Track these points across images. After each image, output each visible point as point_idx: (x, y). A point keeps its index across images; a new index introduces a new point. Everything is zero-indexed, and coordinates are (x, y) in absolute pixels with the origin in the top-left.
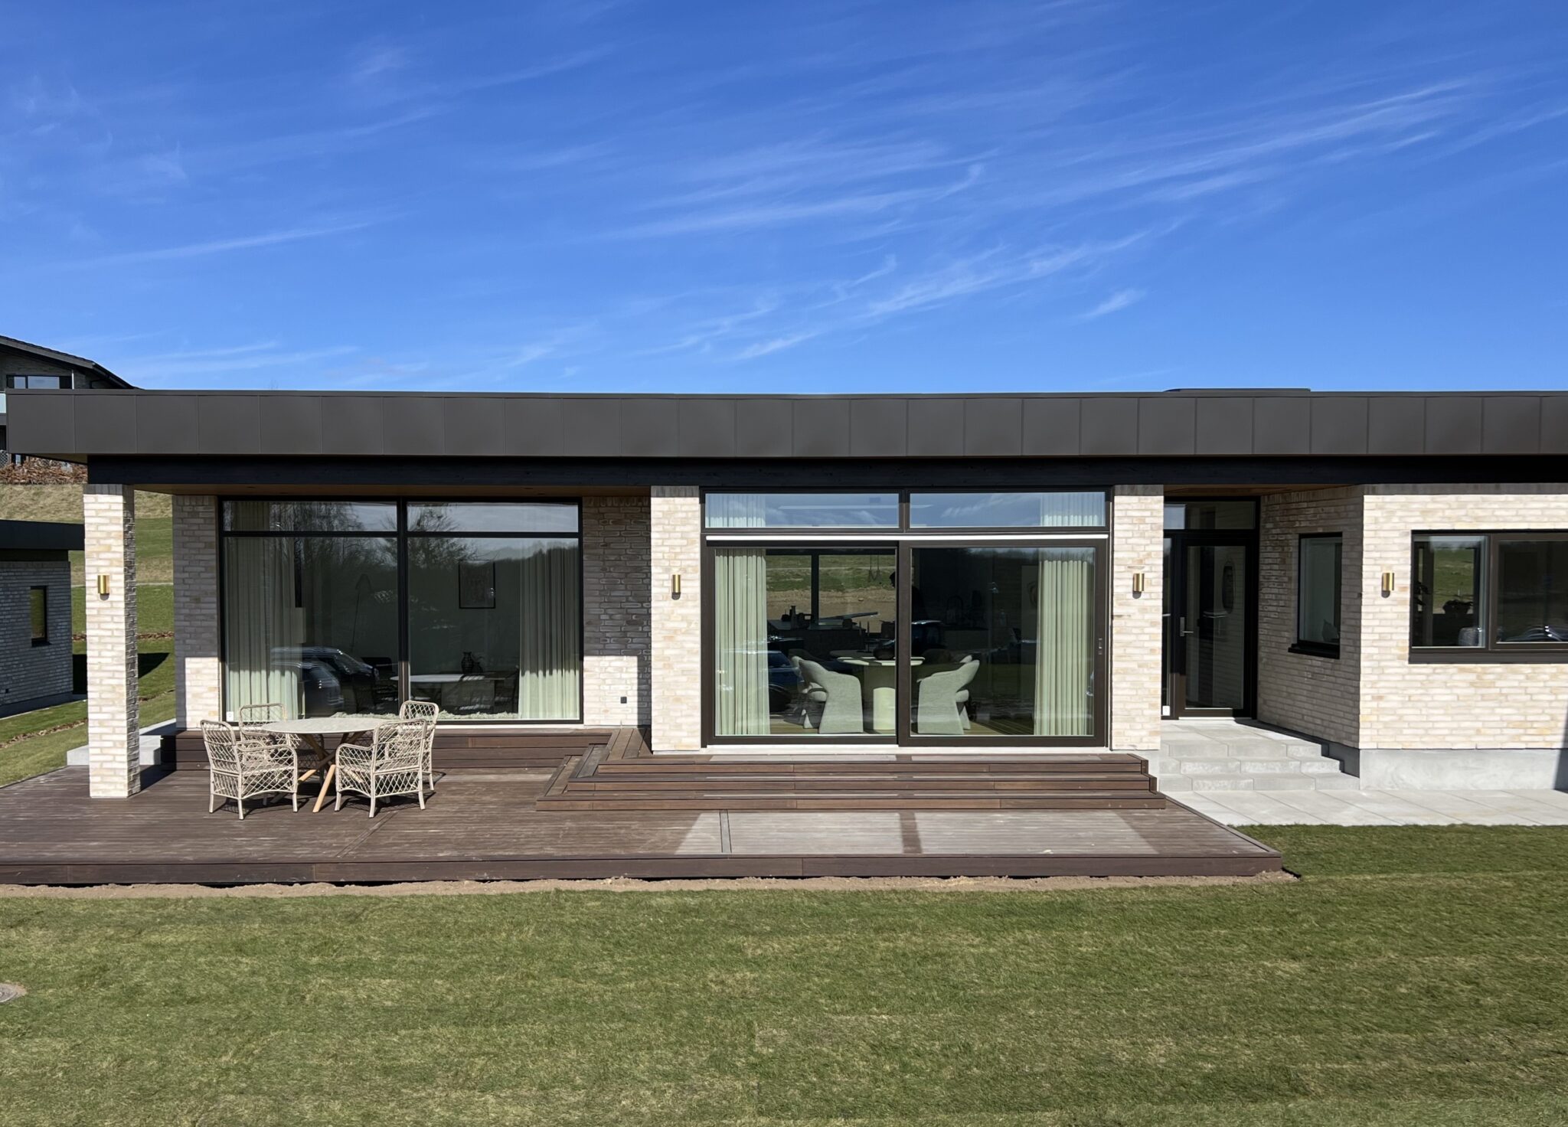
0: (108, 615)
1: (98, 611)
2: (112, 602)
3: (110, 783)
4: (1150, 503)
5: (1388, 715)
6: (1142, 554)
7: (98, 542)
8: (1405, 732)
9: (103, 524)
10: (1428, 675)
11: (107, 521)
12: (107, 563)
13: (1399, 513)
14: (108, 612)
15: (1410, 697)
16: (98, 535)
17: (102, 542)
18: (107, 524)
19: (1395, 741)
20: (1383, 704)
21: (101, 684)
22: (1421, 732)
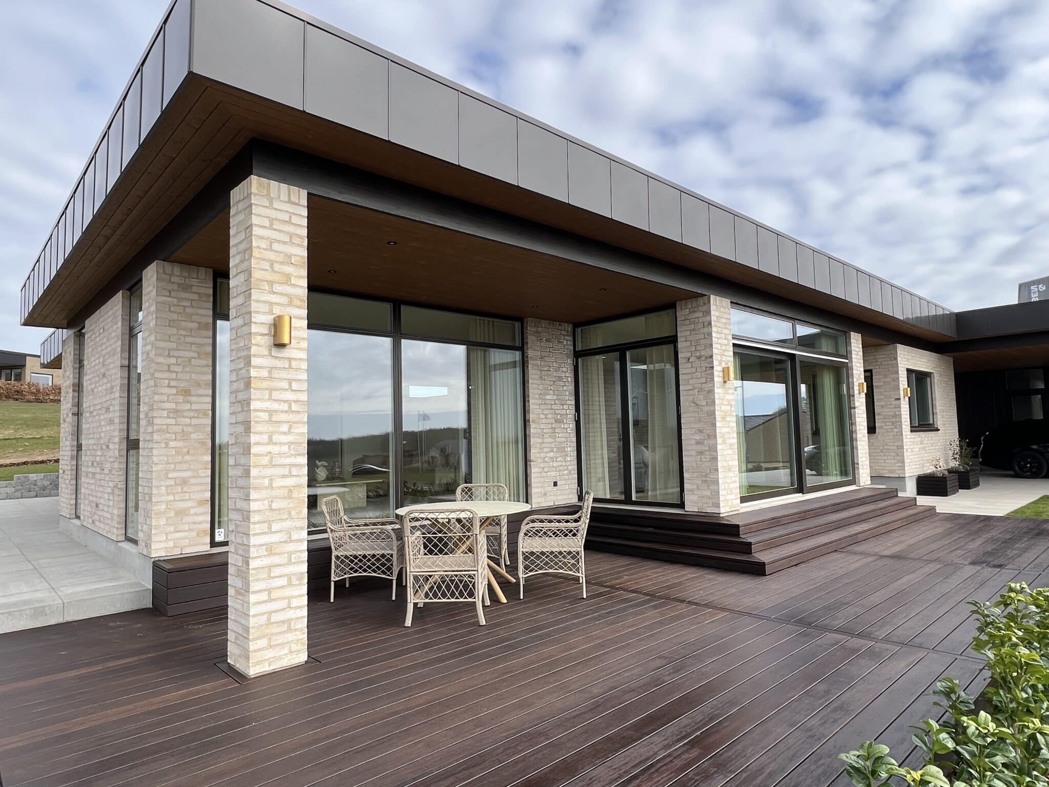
0: (282, 379)
1: (270, 372)
2: (290, 359)
3: (282, 645)
4: (859, 344)
5: (909, 459)
6: (859, 372)
7: (272, 266)
9: (279, 242)
10: (913, 439)
11: (287, 239)
12: (284, 300)
13: (903, 360)
14: (283, 375)
16: (271, 256)
17: (277, 267)
18: (284, 243)
19: (911, 472)
21: (271, 487)
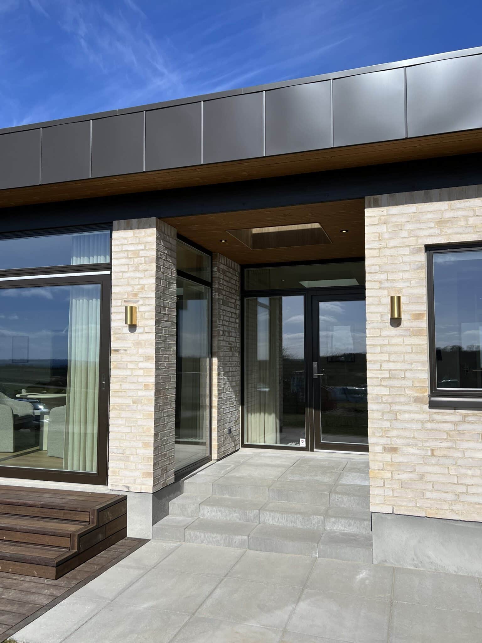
4: (144, 236)
5: (405, 472)
6: (136, 287)
8: (428, 495)
10: (455, 424)
13: (409, 226)
15: (432, 450)
19: (416, 506)
20: (397, 458)
22: (450, 497)
